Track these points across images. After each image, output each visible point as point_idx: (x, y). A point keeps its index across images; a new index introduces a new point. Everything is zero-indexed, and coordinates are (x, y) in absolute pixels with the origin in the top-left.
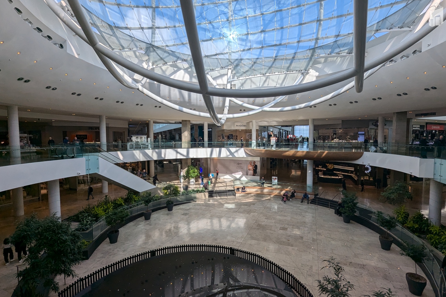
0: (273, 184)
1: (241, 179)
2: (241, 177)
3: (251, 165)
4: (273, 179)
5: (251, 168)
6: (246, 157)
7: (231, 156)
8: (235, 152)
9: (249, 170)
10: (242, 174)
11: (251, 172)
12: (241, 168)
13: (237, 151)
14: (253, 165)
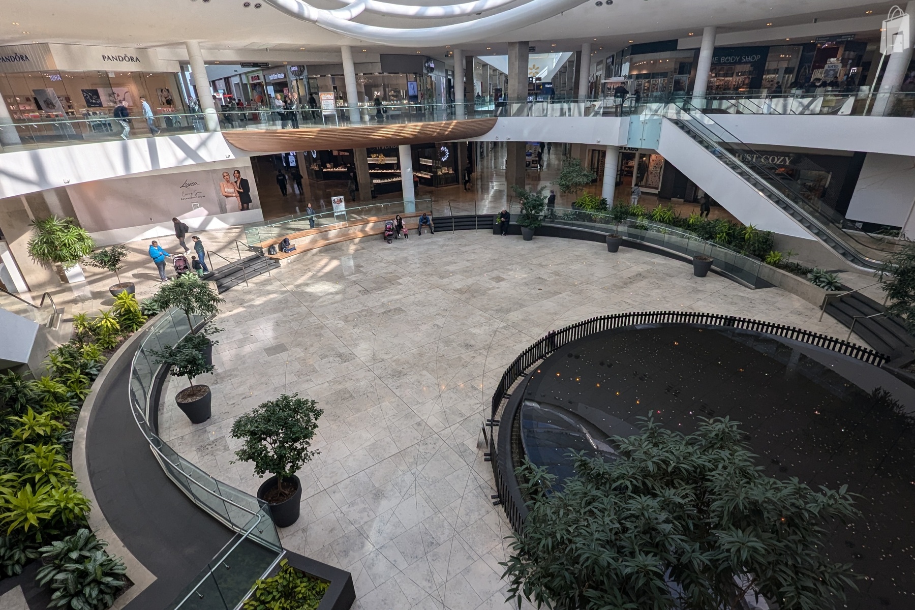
0: (335, 214)
1: (208, 228)
2: (206, 222)
3: (228, 181)
4: (335, 203)
5: (232, 190)
6: (234, 157)
7: (190, 162)
8: (199, 147)
9: (227, 197)
10: (206, 212)
11: (235, 201)
12: (198, 195)
13: (203, 143)
14: (236, 182)
